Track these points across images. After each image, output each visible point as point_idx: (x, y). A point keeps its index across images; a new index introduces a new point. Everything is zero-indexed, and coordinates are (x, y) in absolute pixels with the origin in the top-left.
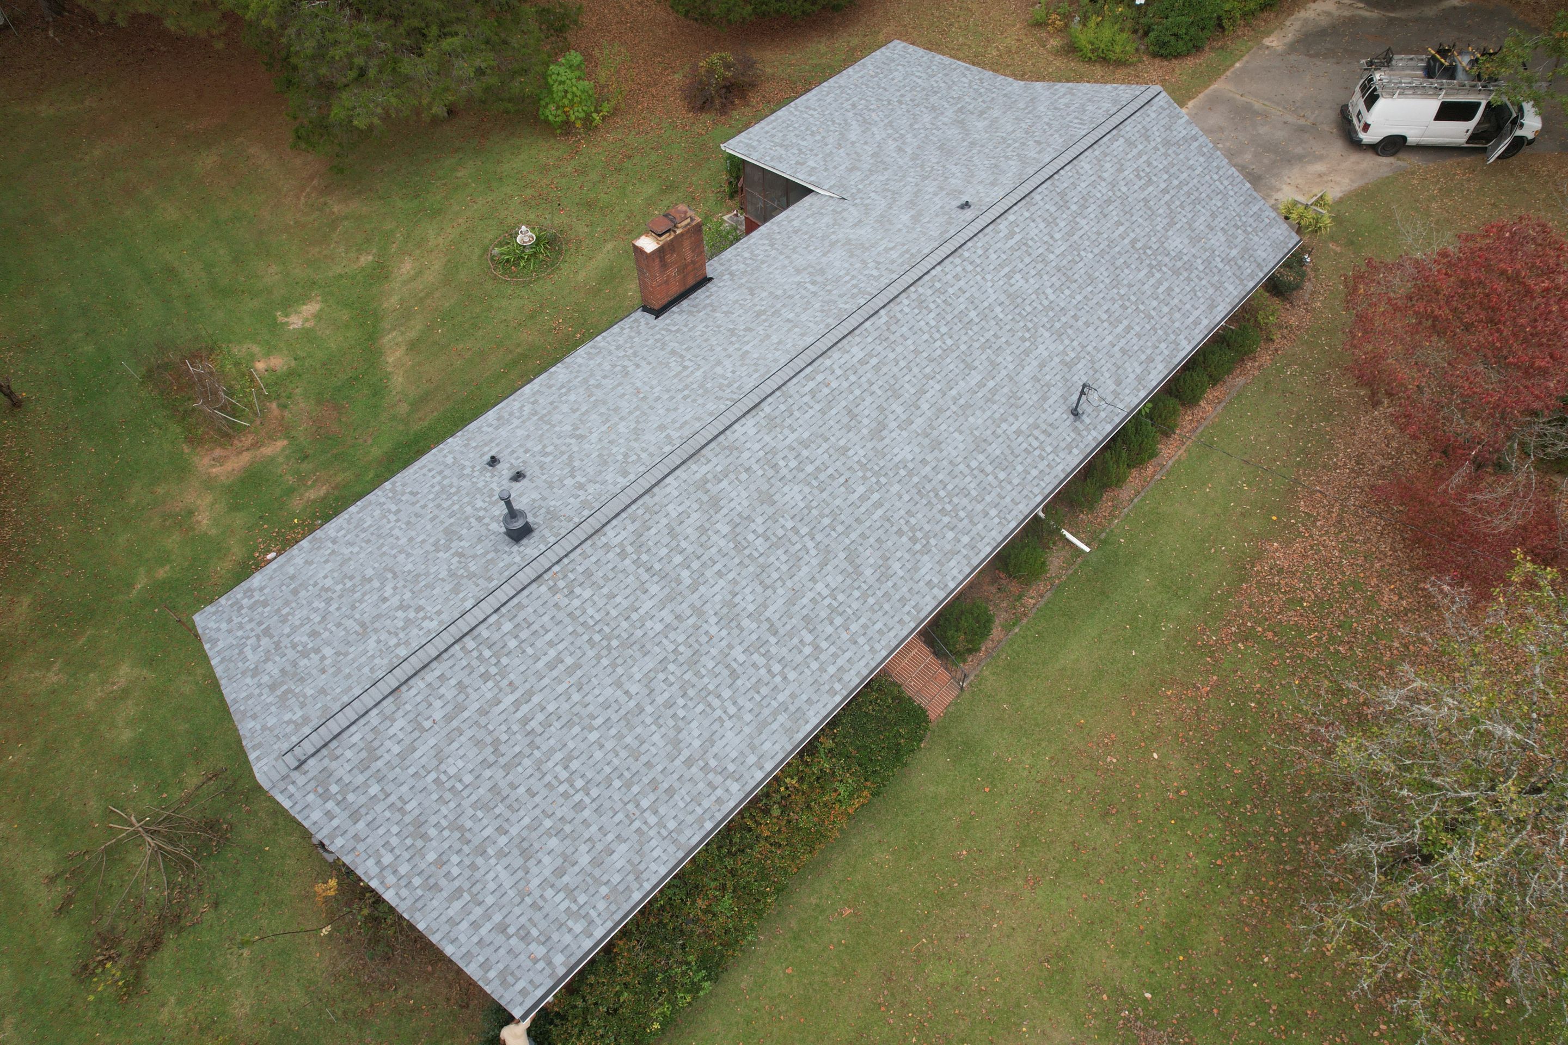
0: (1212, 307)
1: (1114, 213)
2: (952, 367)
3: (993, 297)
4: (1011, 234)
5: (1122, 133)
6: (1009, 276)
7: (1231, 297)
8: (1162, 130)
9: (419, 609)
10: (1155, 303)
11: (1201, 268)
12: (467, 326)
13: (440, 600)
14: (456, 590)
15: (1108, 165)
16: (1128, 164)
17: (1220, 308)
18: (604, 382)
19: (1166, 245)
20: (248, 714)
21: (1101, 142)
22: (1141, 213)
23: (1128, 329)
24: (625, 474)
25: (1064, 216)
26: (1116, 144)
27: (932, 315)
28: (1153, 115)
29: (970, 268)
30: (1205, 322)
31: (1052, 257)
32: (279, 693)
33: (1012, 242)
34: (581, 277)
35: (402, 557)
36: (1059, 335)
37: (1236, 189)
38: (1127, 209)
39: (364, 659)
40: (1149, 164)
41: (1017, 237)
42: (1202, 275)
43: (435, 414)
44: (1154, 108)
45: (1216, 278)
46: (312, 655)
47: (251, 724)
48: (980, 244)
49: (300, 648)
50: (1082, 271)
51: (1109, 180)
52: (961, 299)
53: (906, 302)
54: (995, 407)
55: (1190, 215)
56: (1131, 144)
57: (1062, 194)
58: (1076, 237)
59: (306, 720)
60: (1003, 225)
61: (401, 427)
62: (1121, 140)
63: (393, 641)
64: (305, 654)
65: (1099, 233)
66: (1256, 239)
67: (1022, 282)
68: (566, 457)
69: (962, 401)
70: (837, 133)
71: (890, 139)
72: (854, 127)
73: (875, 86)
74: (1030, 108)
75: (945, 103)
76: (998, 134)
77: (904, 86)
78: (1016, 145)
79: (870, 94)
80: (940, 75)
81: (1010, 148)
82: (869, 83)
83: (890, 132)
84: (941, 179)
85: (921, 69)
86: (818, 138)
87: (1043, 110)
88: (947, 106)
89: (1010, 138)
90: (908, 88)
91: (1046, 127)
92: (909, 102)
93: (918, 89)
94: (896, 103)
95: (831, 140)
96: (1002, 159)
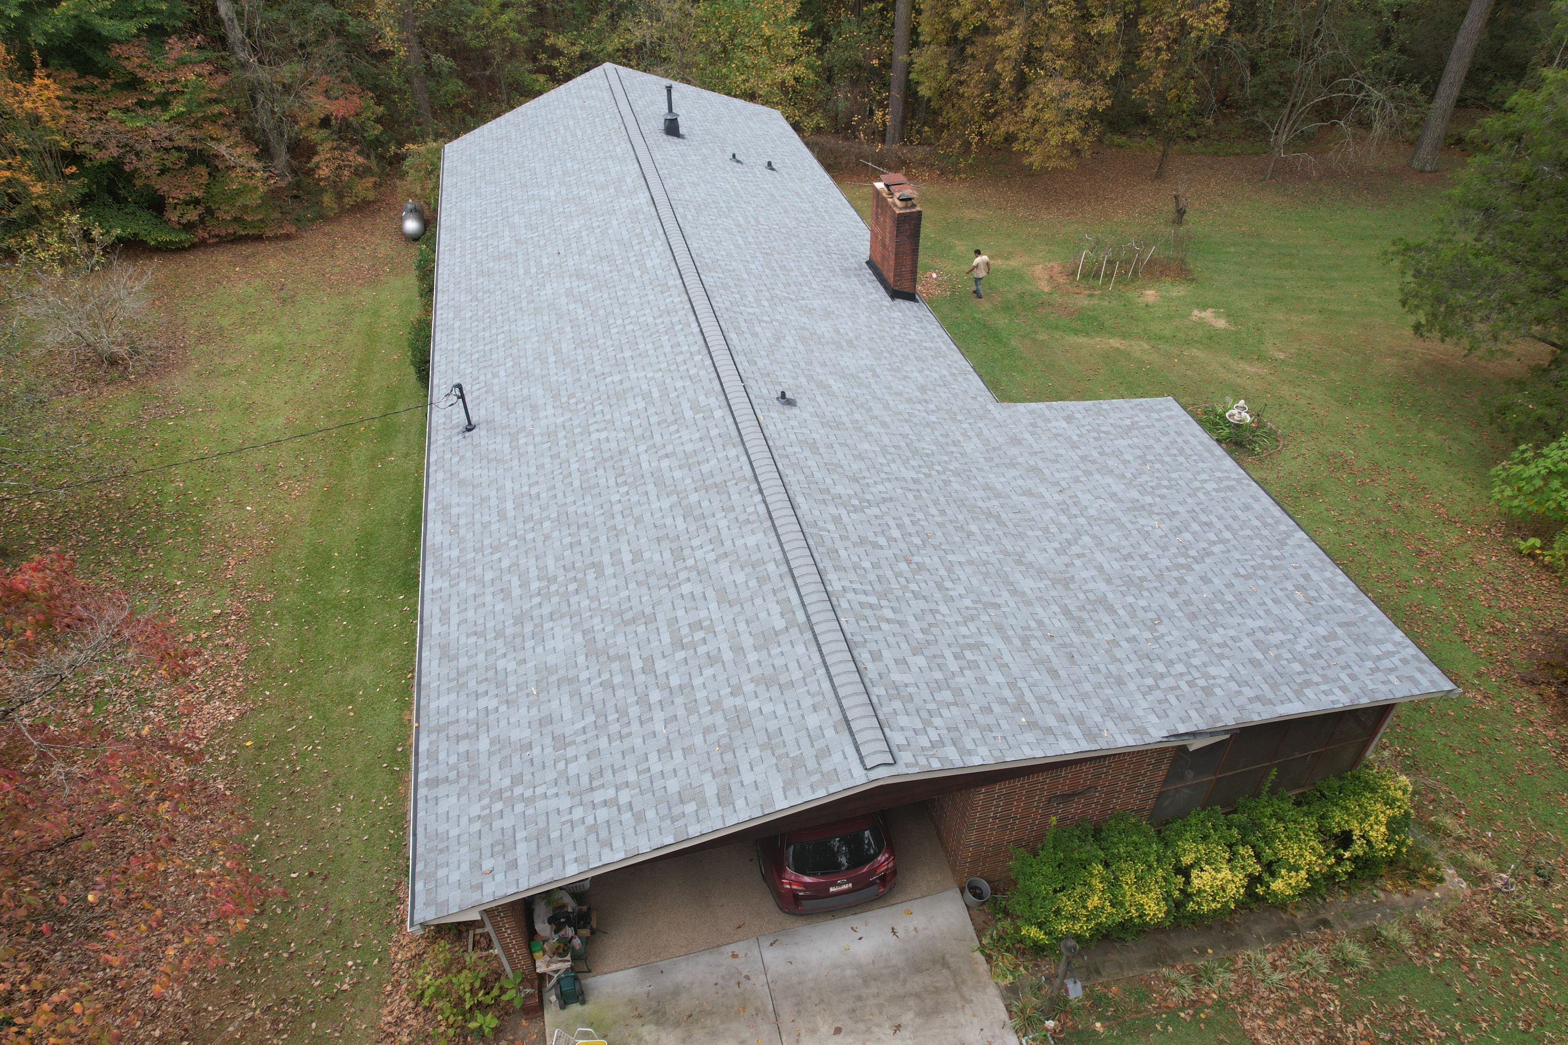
0: (446, 654)
1: (657, 557)
2: (591, 330)
3: (633, 375)
4: (696, 408)
5: (794, 631)
6: (647, 396)
7: (434, 695)
8: (772, 725)
10: (505, 564)
11: (501, 664)
15: (740, 577)
16: (729, 618)
17: (435, 663)
19: (566, 621)
21: (788, 581)
22: (635, 601)
23: (502, 516)
25: (688, 481)
26: (775, 609)
27: (650, 320)
28: (813, 721)
29: (680, 359)
30: (437, 629)
31: (642, 448)
33: (686, 406)
36: (550, 435)
37: (580, 831)
38: (653, 580)
40: (713, 659)
41: (688, 414)
42: (492, 659)
44: (830, 733)
45: (472, 684)
48: (702, 373)
50: (602, 481)
51: (712, 568)
52: (650, 346)
53: (677, 300)
54: (530, 359)
55: (585, 690)
56: (766, 639)
57: (722, 488)
58: (651, 487)
60: (715, 401)
62: (780, 624)
65: (639, 520)
66: (475, 810)
67: (632, 407)
69: (555, 335)
70: (1129, 475)
71: (1069, 502)
72: (1134, 494)
73: (1260, 573)
74: (1017, 642)
75: (1143, 603)
76: (962, 559)
77: (1241, 600)
78: (896, 533)
79: (1237, 555)
80: (1259, 656)
81: (892, 523)
82: (1278, 573)
83: (1092, 512)
84: (892, 450)
85: (1299, 648)
86: (1128, 457)
87: (987, 639)
88: (1130, 599)
89: (930, 550)
90: (1229, 598)
91: (913, 587)
92: (1175, 574)
93: (1219, 606)
94: (1182, 560)
95: (1112, 462)
96: (870, 497)
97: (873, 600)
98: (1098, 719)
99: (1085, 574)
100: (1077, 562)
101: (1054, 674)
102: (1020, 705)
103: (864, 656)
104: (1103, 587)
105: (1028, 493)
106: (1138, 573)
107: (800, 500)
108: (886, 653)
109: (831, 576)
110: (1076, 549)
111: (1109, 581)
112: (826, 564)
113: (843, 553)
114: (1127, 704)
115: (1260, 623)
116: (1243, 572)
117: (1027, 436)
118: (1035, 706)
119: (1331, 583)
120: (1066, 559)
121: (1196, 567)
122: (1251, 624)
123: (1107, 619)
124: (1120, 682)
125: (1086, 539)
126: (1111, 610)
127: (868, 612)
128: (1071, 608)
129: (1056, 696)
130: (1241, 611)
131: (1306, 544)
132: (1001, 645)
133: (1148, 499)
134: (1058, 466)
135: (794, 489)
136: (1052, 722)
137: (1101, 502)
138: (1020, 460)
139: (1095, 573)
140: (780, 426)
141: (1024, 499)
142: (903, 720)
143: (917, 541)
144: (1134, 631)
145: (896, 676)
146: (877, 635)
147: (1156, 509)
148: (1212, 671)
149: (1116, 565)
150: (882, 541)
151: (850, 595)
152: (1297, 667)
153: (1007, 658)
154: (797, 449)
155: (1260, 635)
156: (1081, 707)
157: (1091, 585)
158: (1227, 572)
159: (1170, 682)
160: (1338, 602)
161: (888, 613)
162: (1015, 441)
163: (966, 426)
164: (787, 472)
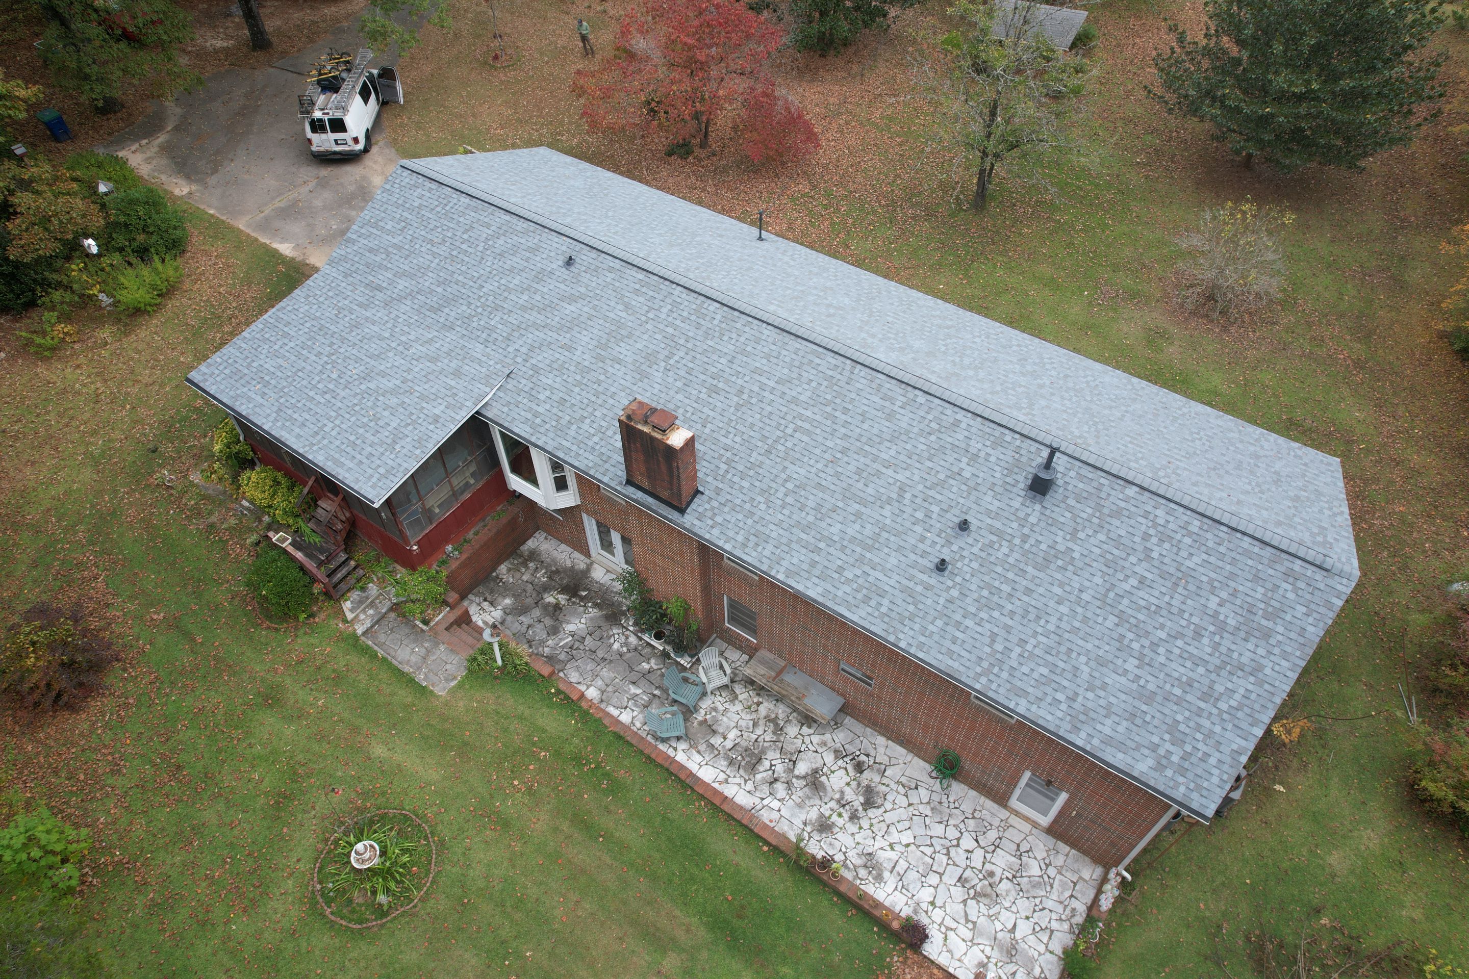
9: (1146, 537)
12: (518, 916)
13: (1132, 522)
14: (1117, 513)
18: (811, 504)
20: (1302, 640)
24: (956, 423)
32: (1270, 624)
34: (434, 775)
35: (1085, 596)
39: (1212, 559)
43: (677, 913)
46: (1222, 617)
47: (1311, 629)
49: (1217, 638)
59: (1288, 574)
61: (705, 954)
63: (1188, 540)
64: (1222, 627)
68: (931, 493)
70: (381, 398)
71: (406, 352)
72: (372, 385)
73: (290, 380)
74: (390, 249)
75: (347, 319)
76: (433, 265)
77: (299, 356)
78: (464, 247)
79: (305, 383)
80: (286, 329)
81: (470, 250)
82: (280, 386)
83: (391, 354)
84: (506, 294)
85: (266, 347)
86: (386, 413)
87: (401, 238)
88: (353, 317)
89: (447, 255)
90: (304, 352)
91: (439, 230)
92: (335, 347)
93: (309, 343)
94: (334, 357)
95: (394, 401)
96: (488, 252)
97: (447, 208)
98: (348, 250)
99: (379, 315)
100: (386, 318)
101: (371, 250)
102: (376, 226)
103: (434, 186)
104: (368, 314)
105: (430, 341)
106: (354, 334)
107: (508, 217)
108: (428, 194)
109: (467, 200)
110: (389, 325)
111: (367, 319)
112: (474, 203)
113: (473, 214)
114: (341, 268)
115: (287, 348)
116: (300, 374)
117: (453, 383)
118: (371, 230)
119: (250, 400)
120: (392, 316)
121: (326, 359)
122: (292, 344)
123: (360, 299)
124: (346, 275)
125: (387, 335)
126: (361, 305)
127: (445, 202)
128: (378, 293)
129: (366, 242)
130: (298, 348)
131: (264, 421)
132: (395, 241)
133: (363, 387)
134: (423, 373)
135: (515, 220)
136: (363, 231)
137: (389, 365)
138: (446, 361)
139: (376, 318)
140: (555, 245)
141: (430, 336)
142: (407, 180)
143: (455, 253)
144: (346, 302)
145: (419, 190)
146: (435, 197)
147: (357, 383)
148: (307, 307)
149: (367, 330)
150: (465, 236)
151: (455, 201)
152: (267, 336)
153: (389, 238)
154: (535, 241)
155: (286, 341)
156: (355, 248)
157: (374, 311)
158: (309, 368)
159: (324, 291)
160: (245, 390)
161: (439, 209)
162: (457, 373)
163: (491, 363)
164: (526, 225)
